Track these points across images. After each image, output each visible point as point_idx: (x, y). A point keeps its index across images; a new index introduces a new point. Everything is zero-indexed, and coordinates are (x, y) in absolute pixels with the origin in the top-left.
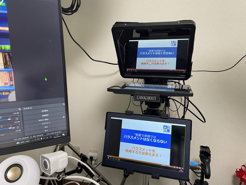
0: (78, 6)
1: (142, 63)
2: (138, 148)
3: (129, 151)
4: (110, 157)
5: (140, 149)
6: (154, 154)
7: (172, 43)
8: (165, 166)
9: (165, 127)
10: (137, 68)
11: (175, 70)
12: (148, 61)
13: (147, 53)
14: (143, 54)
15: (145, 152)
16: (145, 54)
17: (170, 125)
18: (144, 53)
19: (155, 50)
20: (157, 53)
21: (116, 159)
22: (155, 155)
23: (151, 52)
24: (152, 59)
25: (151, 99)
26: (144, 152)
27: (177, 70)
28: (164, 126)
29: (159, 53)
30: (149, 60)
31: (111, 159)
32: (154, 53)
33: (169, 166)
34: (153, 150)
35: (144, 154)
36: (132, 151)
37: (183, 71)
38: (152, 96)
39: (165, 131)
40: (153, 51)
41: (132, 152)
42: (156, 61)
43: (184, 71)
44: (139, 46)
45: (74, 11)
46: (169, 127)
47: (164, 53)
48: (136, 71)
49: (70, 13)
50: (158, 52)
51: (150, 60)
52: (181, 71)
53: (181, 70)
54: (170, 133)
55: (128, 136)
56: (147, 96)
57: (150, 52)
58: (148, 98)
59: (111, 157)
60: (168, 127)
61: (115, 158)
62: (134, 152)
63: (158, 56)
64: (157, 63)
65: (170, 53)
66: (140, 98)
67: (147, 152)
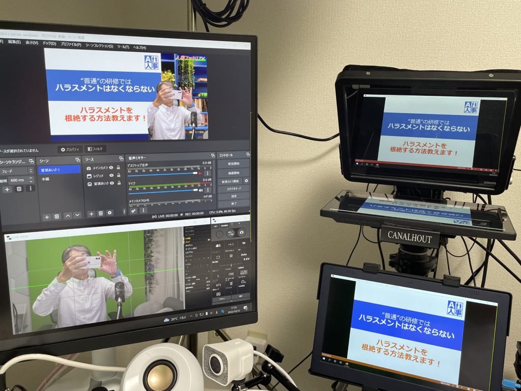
0: (243, 7)
1: (393, 149)
2: (391, 343)
3: (369, 347)
4: (328, 358)
5: (395, 346)
6: (424, 358)
7: (467, 105)
8: (449, 385)
9: (452, 304)
10: (379, 159)
11: (472, 169)
12: (406, 143)
13: (406, 127)
14: (394, 127)
15: (405, 352)
16: (400, 127)
17: (463, 301)
18: (398, 125)
19: (424, 120)
20: (429, 126)
21: (341, 362)
22: (427, 361)
23: (415, 124)
24: (416, 140)
25: (419, 240)
26: (402, 353)
27: (476, 169)
28: (449, 302)
29: (434, 128)
30: (409, 143)
31: (329, 362)
32: (421, 126)
33: (456, 385)
34: (424, 350)
35: (403, 358)
36: (376, 349)
37: (491, 173)
38: (422, 233)
39: (451, 313)
40: (419, 121)
41: (376, 352)
42: (425, 145)
43: (493, 172)
44: (387, 109)
45: (232, 19)
46: (460, 305)
47: (446, 127)
48: (378, 165)
49: (224, 23)
50: (431, 125)
51: (411, 143)
52: (486, 172)
53: (486, 170)
54: (462, 318)
55: (368, 317)
56: (411, 232)
57: (412, 124)
58: (414, 239)
59: (330, 358)
60: (457, 305)
61: (338, 361)
62: (380, 351)
63: (431, 134)
64: (429, 150)
65: (460, 129)
66: (395, 237)
67: (408, 353)
